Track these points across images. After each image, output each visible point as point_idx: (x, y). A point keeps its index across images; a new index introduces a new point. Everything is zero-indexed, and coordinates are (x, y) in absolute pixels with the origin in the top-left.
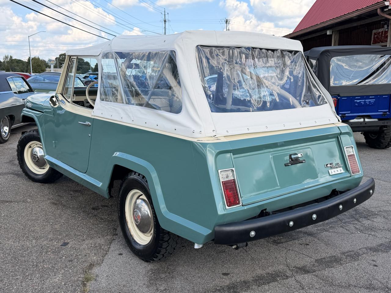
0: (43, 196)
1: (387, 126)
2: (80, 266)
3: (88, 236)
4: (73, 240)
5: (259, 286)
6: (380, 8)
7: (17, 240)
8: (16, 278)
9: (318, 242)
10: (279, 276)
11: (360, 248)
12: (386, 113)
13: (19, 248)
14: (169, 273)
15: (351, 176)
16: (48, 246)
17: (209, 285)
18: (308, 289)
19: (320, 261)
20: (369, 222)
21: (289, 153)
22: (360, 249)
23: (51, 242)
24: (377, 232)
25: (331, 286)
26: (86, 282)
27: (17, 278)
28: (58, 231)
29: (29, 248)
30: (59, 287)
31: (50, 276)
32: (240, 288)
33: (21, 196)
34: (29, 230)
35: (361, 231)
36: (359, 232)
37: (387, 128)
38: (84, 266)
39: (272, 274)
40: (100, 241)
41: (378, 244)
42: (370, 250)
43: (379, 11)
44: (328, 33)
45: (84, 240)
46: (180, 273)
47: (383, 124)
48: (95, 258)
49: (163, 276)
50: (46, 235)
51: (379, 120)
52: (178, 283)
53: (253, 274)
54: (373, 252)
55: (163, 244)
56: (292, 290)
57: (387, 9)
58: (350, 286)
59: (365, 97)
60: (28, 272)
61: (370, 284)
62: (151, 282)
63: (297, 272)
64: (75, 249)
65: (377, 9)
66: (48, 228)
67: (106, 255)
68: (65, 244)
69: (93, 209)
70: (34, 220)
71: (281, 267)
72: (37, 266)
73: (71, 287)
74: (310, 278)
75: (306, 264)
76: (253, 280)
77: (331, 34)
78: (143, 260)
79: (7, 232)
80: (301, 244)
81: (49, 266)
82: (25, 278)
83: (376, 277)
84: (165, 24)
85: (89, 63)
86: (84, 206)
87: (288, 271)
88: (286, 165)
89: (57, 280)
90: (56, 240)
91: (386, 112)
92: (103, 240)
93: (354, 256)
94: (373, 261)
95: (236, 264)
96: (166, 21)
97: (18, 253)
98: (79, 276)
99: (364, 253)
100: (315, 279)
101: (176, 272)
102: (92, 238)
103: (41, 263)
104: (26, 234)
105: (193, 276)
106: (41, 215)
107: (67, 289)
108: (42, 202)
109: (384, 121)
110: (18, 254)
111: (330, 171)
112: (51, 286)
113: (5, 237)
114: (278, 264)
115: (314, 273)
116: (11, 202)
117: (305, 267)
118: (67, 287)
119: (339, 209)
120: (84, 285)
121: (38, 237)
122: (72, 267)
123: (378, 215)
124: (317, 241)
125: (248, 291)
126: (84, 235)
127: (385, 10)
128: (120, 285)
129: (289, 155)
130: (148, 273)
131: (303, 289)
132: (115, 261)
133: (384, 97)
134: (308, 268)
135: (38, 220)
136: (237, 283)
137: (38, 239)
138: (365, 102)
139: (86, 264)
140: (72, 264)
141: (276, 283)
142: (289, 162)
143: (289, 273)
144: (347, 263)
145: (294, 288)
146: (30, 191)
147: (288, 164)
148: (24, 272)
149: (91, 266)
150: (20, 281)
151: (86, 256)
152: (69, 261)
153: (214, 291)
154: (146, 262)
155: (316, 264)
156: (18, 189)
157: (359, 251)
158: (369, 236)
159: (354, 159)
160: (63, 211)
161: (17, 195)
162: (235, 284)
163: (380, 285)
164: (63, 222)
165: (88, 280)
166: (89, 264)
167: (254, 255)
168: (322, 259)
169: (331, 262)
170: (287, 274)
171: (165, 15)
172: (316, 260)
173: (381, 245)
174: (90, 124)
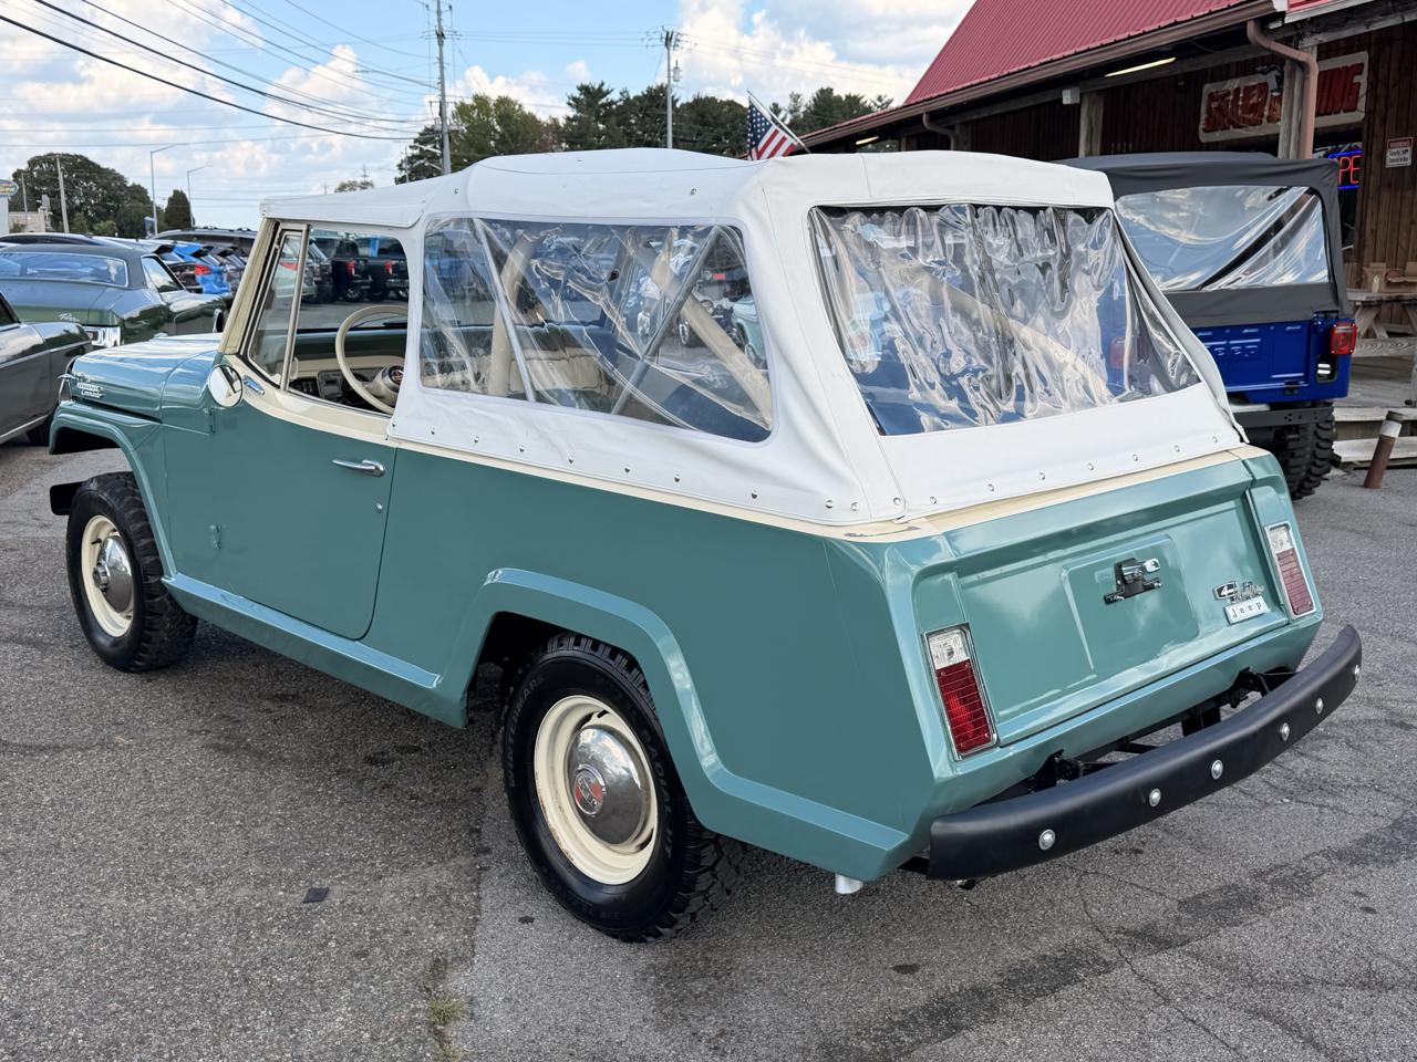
0: (167, 721)
1: (1297, 426)
2: (401, 969)
3: (388, 860)
4: (340, 879)
5: (1026, 1002)
6: (1255, 19)
7: (138, 890)
8: (190, 1028)
9: (1168, 841)
10: (1077, 965)
11: (1307, 852)
12: (1297, 383)
13: (155, 919)
14: (716, 975)
15: (1288, 624)
16: (258, 905)
17: (863, 1010)
18: (1182, 1001)
19: (1193, 905)
20: (1308, 763)
21: (1114, 559)
22: (1306, 858)
23: (265, 890)
24: (1341, 797)
25: (1250, 986)
26: (441, 1024)
27: (194, 1030)
28: (275, 848)
29: (192, 916)
30: (355, 1051)
31: (308, 1012)
32: (968, 1012)
33: (85, 727)
34: (166, 850)
35: (1291, 795)
36: (1287, 801)
37: (1297, 433)
38: (414, 969)
39: (1057, 960)
40: (438, 876)
41: (1357, 837)
42: (1340, 859)
43: (1251, 29)
44: (1068, 98)
45: (381, 877)
46: (752, 974)
47: (1287, 423)
48: (442, 938)
49: (699, 987)
50: (237, 866)
51: (1274, 406)
52: (757, 1008)
53: (995, 961)
54: (1351, 865)
55: (699, 877)
56: (1133, 1009)
57: (1279, 24)
58: (1308, 983)
59: (1227, 331)
60: (222, 1003)
61: (1369, 973)
62: (666, 1011)
63: (1133, 948)
64: (361, 909)
65: (1245, 23)
66: (233, 840)
67: (476, 925)
68: (318, 895)
69: (371, 760)
70: (172, 813)
71: (1078, 934)
72: (247, 980)
73: (396, 1046)
74: (1179, 963)
75: (1153, 917)
76: (1001, 984)
77: (1078, 101)
78: (615, 937)
79: (88, 862)
80: (1117, 852)
81: (293, 978)
82: (221, 1026)
83: (1382, 949)
84: (441, 44)
85: (145, 192)
86: (332, 752)
87: (1105, 947)
88: (1108, 601)
89: (339, 1027)
90: (280, 881)
91: (1294, 381)
92: (445, 873)
93: (1296, 882)
94: (1357, 893)
95: (930, 930)
96: (443, 35)
97: (161, 938)
98: (412, 1006)
99: (1324, 872)
100: (1196, 966)
101: (739, 972)
102: (405, 868)
103: (259, 968)
104: (159, 867)
105: (801, 982)
106: (188, 792)
107: (388, 1056)
108: (172, 746)
109: (1289, 411)
110: (162, 941)
111: (1229, 610)
112: (326, 1050)
113: (90, 881)
114: (1063, 922)
115: (1187, 948)
116: (57, 749)
117: (1152, 926)
118: (382, 1047)
119: (1280, 736)
120: (440, 1036)
121: (211, 875)
122: (377, 977)
123: (1329, 737)
124: (1163, 838)
125: (995, 1022)
126: (372, 858)
127: (1273, 26)
128: (563, 1029)
129: (1113, 564)
130: (645, 980)
131: (1167, 1001)
132: (516, 944)
133: (1289, 328)
134: (1162, 931)
135: (186, 813)
136: (952, 996)
137: (212, 883)
138: (1228, 347)
139: (422, 964)
140: (369, 964)
141: (1077, 988)
142: (1114, 588)
143: (1108, 953)
144: (1279, 908)
145: (1140, 1002)
146: (109, 703)
147: (1113, 595)
148: (211, 1005)
149: (439, 968)
150: (207, 1037)
151: (407, 932)
152: (358, 955)
153: (885, 1026)
154: (624, 941)
155: (1186, 916)
156: (63, 698)
157: (1305, 864)
158: (1320, 812)
159: (1294, 565)
160: (262, 773)
161: (68, 720)
162: (948, 999)
163: (1399, 974)
164: (279, 816)
165: (445, 1017)
166: (428, 962)
167: (978, 896)
168: (1195, 897)
169: (1228, 905)
170: (1104, 956)
171: (439, 12)
172: (1180, 902)
173: (1368, 839)
174: (382, 468)
